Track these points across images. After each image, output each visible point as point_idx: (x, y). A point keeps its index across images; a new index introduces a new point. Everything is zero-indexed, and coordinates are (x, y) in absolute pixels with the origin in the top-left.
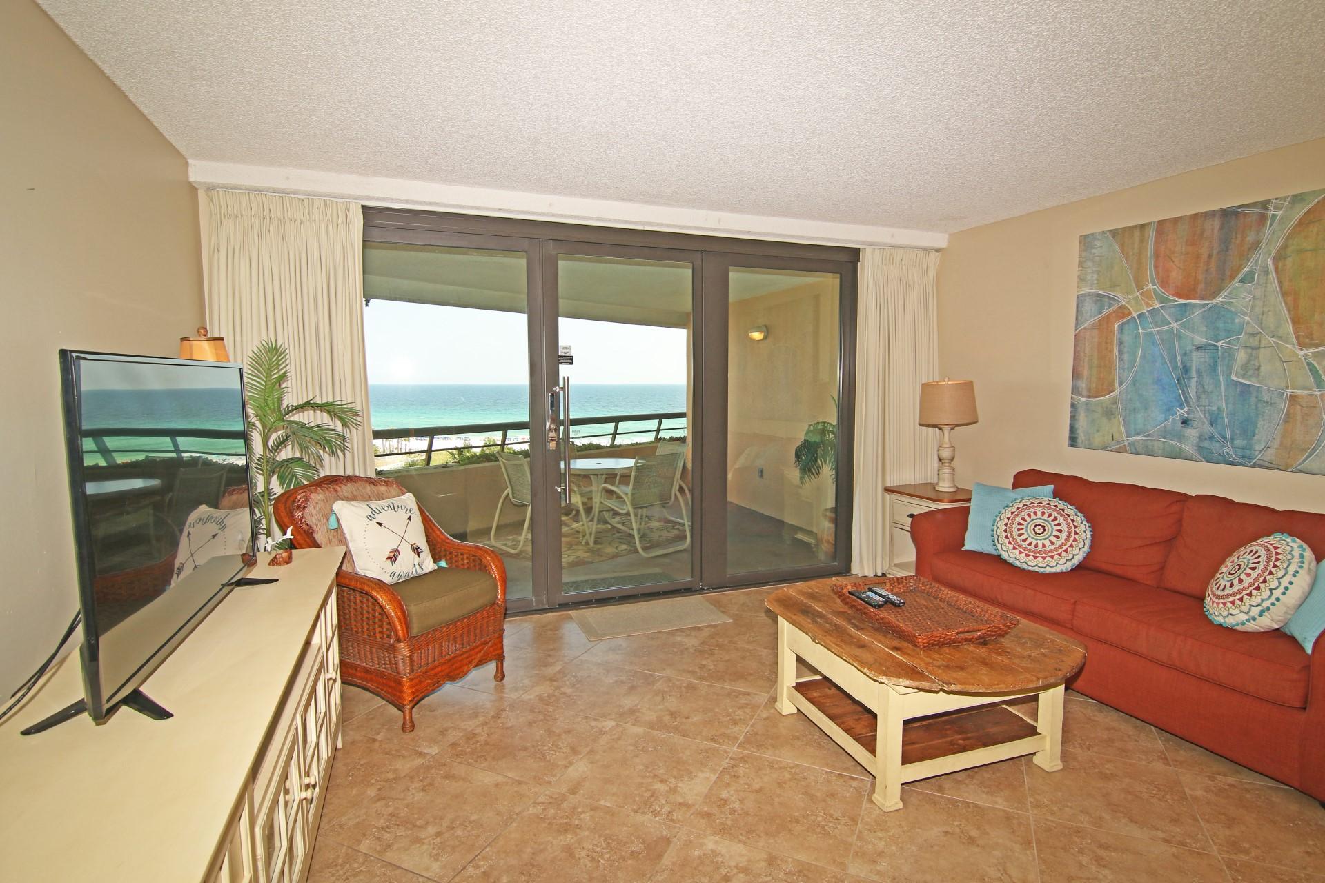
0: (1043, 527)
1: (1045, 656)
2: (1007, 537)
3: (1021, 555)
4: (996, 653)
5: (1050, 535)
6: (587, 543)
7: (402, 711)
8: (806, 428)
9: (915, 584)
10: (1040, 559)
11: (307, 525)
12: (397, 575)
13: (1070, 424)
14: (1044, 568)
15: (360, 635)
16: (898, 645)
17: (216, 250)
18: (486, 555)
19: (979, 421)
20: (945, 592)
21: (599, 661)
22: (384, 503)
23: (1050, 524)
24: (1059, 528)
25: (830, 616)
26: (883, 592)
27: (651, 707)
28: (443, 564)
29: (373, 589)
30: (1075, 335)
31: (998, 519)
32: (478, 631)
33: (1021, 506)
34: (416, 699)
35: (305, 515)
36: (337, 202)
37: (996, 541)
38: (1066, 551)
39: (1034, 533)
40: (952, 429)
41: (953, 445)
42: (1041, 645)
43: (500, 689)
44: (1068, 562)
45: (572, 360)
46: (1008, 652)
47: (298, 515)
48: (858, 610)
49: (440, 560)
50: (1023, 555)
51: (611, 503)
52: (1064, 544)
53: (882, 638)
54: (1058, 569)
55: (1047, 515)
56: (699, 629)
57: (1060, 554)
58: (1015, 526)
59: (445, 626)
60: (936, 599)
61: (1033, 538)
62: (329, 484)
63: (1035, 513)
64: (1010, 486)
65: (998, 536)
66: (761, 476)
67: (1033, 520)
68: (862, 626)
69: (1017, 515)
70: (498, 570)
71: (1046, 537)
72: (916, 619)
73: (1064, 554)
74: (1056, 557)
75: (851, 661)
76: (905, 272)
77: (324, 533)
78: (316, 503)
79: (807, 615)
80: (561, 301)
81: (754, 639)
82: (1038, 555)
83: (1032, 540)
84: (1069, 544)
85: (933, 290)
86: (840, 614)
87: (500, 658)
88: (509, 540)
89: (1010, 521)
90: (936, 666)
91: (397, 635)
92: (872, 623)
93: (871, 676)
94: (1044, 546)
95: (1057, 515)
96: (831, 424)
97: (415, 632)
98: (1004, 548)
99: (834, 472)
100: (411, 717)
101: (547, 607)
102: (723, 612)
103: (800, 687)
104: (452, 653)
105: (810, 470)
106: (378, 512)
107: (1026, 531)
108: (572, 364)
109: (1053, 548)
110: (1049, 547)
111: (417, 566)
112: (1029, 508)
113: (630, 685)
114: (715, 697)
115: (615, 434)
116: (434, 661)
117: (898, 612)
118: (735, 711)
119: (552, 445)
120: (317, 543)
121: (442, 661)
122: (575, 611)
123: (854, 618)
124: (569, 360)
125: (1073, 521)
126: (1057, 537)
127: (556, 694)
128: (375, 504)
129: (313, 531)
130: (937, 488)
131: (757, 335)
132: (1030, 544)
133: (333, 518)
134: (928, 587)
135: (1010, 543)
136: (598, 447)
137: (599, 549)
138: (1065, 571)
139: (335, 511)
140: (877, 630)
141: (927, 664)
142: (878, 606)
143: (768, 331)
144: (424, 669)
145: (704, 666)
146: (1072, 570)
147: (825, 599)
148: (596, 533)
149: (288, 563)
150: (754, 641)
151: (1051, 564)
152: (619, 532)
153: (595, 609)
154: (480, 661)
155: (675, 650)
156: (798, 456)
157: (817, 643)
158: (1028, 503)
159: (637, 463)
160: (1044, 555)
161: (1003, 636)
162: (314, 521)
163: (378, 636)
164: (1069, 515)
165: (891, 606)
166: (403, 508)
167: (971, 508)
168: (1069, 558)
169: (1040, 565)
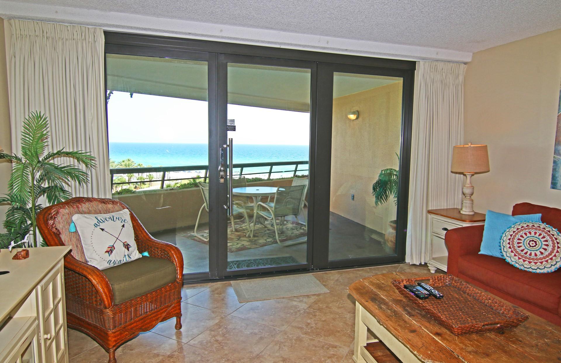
0: (536, 242)
1: (548, 346)
2: (510, 248)
3: (520, 260)
4: (511, 341)
5: (540, 248)
6: (249, 237)
7: (108, 353)
8: (380, 172)
9: (449, 281)
10: (533, 264)
11: (56, 229)
12: (112, 262)
13: (552, 174)
14: (536, 269)
15: (85, 301)
16: (439, 331)
17: (13, 56)
18: (171, 250)
19: (490, 170)
20: (471, 289)
21: (243, 317)
22: (107, 216)
23: (540, 240)
24: (546, 243)
25: (390, 303)
26: (428, 287)
27: (271, 354)
28: (146, 254)
29: (89, 274)
30: (558, 116)
31: (504, 235)
32: (163, 299)
33: (520, 227)
34: (117, 345)
35: (56, 223)
36: (88, 28)
37: (502, 250)
38: (551, 259)
39: (529, 246)
40: (473, 175)
41: (473, 185)
42: (544, 336)
43: (179, 335)
44: (552, 266)
45: (235, 129)
46: (520, 341)
47: (51, 222)
48: (410, 299)
49: (145, 251)
50: (521, 260)
51: (263, 213)
52: (550, 254)
53: (427, 324)
54: (545, 271)
55: (538, 234)
56: (308, 296)
57: (547, 261)
58: (516, 241)
59: (139, 297)
60: (465, 293)
61: (528, 249)
62: (74, 203)
63: (530, 233)
64: (511, 214)
65: (504, 247)
66: (353, 199)
67: (528, 237)
68: (413, 313)
69: (517, 234)
70: (178, 259)
71: (537, 249)
72: (451, 309)
73: (549, 261)
74: (544, 263)
75: (405, 343)
76: (444, 77)
77: (67, 235)
78: (63, 215)
79: (375, 302)
80: (229, 94)
81: (342, 306)
82: (531, 261)
83: (527, 250)
84: (553, 254)
85: (462, 88)
86: (398, 302)
87: (179, 316)
88: (205, 232)
89: (512, 237)
90: (468, 352)
91: (105, 305)
92: (420, 311)
93: (420, 358)
94: (536, 255)
95: (545, 234)
96: (395, 170)
97: (117, 301)
98: (508, 255)
99: (396, 199)
100: (114, 356)
101: (218, 278)
102: (324, 285)
103: (369, 347)
104: (144, 314)
105: (381, 198)
106: (102, 222)
107: (524, 244)
108: (235, 130)
109: (542, 256)
110: (539, 256)
111: (127, 257)
112: (526, 229)
113: (260, 336)
114: (313, 348)
115: (270, 173)
116: (131, 319)
117: (438, 303)
118: (326, 360)
119: (222, 181)
120: (62, 241)
121: (137, 319)
122: (234, 281)
123: (408, 306)
124: (234, 129)
125: (556, 239)
126: (545, 249)
127: (212, 341)
128: (100, 217)
129: (60, 233)
130: (462, 212)
131: (352, 117)
132: (526, 253)
133: (72, 225)
134: (458, 284)
135: (512, 252)
136: (260, 180)
137: (256, 240)
138: (550, 272)
139: (74, 221)
140: (423, 316)
141: (462, 349)
142: (425, 298)
143: (358, 114)
144: (123, 326)
145: (309, 324)
146: (555, 271)
147: (388, 289)
148: (254, 230)
149: (25, 258)
150: (342, 307)
151: (541, 267)
152: (268, 230)
153: (246, 280)
154: (164, 318)
155: (292, 311)
156: (374, 189)
157: (381, 325)
158: (525, 226)
159: (278, 190)
160: (536, 261)
161: (516, 326)
162: (61, 226)
163: (95, 303)
164: (553, 235)
165: (434, 297)
166: (120, 219)
167: (485, 227)
168: (553, 264)
169: (533, 267)
